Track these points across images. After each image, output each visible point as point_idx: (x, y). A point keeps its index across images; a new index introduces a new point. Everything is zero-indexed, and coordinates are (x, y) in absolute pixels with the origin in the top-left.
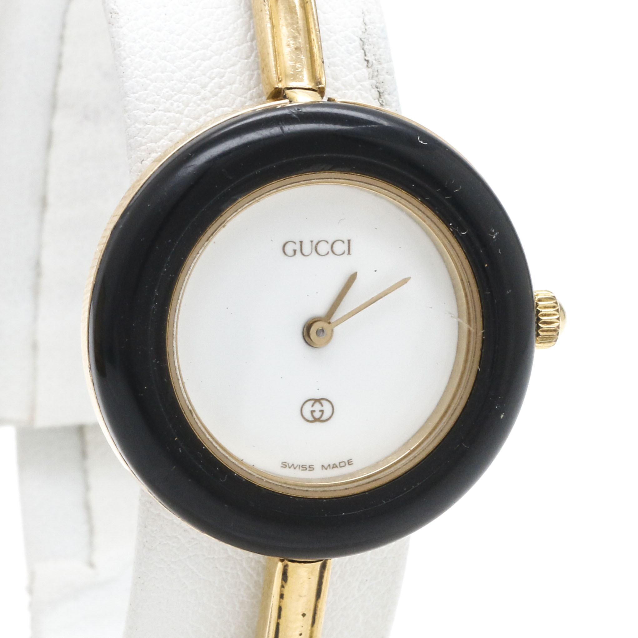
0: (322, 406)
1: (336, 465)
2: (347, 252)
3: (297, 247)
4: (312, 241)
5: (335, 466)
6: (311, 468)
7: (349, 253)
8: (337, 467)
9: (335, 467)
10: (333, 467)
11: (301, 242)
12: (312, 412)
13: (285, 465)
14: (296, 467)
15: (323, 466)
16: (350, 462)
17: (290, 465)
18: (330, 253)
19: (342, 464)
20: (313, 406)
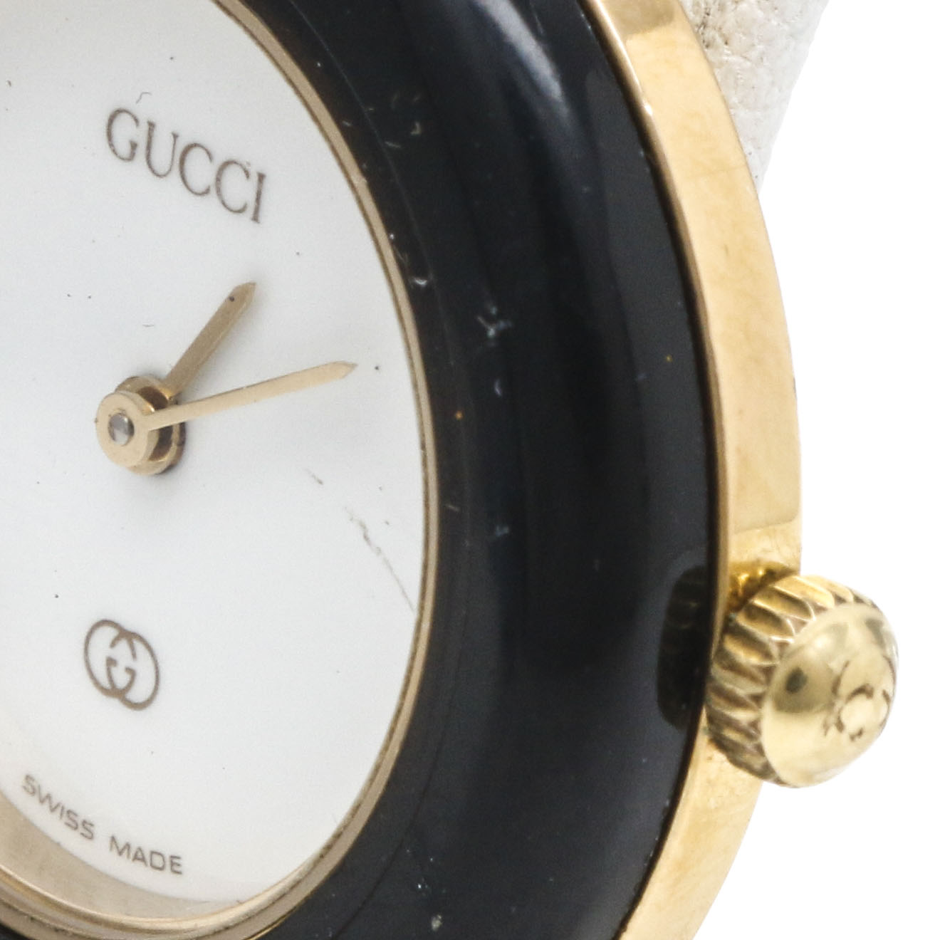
0: (134, 655)
1: (143, 854)
2: (250, 211)
3: (141, 136)
4: (175, 136)
5: (139, 857)
6: (86, 829)
7: (255, 218)
8: (143, 860)
9: (139, 859)
10: (136, 858)
11: (151, 126)
12: (111, 662)
13: (31, 786)
14: (56, 807)
15: (113, 839)
16: (174, 864)
17: (44, 793)
18: (213, 191)
19: (158, 861)
20: (113, 644)
